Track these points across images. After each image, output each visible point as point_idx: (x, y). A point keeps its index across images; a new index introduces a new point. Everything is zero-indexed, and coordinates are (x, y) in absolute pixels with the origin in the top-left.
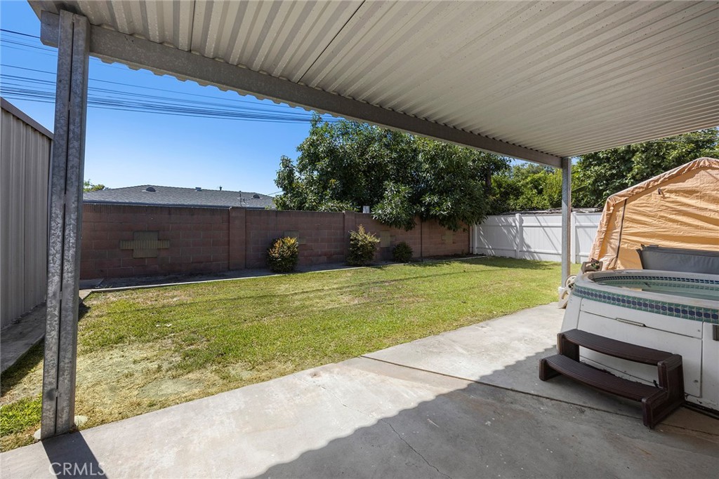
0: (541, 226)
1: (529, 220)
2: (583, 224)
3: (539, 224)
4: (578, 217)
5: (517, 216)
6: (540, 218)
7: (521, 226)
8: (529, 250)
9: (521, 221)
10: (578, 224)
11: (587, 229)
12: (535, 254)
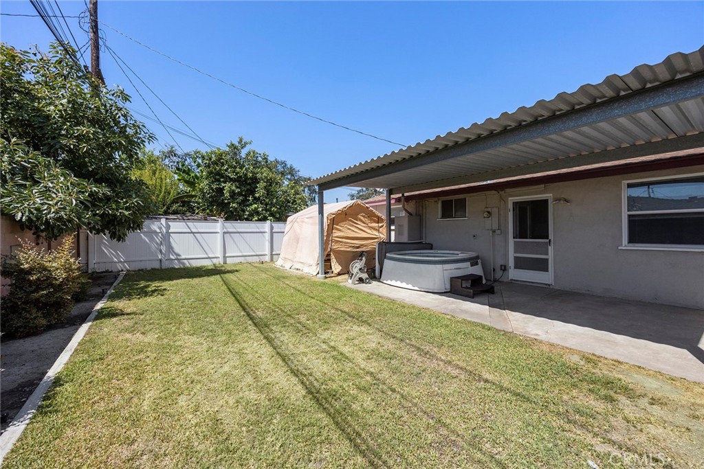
0: (192, 233)
1: (177, 226)
2: (230, 230)
3: (189, 231)
4: (225, 224)
5: (163, 221)
6: (190, 224)
7: (167, 232)
8: (179, 257)
9: (168, 227)
10: (225, 230)
11: (232, 235)
12: (185, 261)
